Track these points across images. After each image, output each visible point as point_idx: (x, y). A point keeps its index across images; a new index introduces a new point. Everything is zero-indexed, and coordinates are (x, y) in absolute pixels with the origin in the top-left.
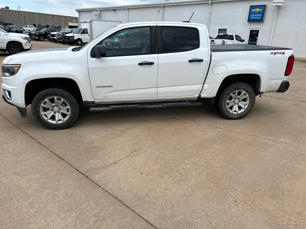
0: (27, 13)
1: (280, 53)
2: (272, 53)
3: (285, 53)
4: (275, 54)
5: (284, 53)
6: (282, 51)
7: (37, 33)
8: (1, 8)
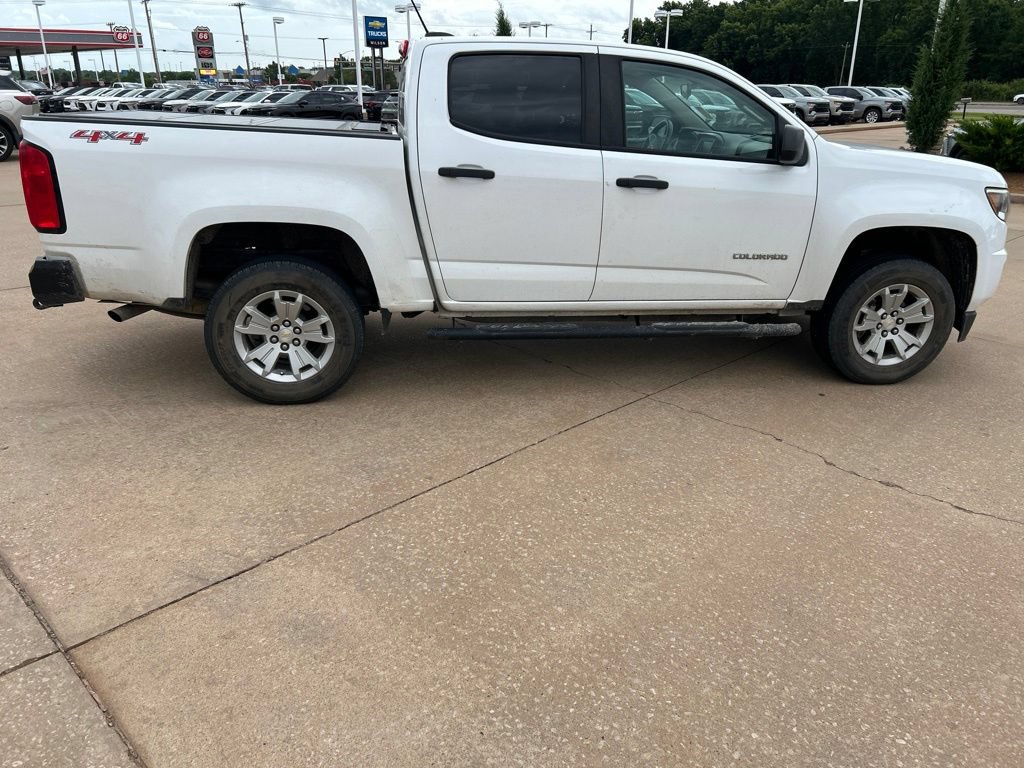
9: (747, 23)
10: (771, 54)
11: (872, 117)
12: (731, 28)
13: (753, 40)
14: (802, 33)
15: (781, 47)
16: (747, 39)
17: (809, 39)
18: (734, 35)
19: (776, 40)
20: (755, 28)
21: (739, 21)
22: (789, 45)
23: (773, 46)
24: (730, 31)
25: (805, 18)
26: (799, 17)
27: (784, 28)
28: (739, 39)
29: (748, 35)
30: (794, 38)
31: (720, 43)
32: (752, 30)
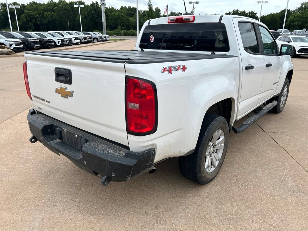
9: (34, 11)
10: (45, 21)
11: (96, 41)
12: (28, 13)
13: (37, 17)
14: (53, 15)
15: (47, 19)
16: (35, 16)
17: (56, 17)
18: (31, 15)
19: (46, 17)
20: (37, 13)
21: (31, 10)
22: (50, 19)
23: (45, 19)
24: (29, 14)
25: (53, 11)
26: (51, 10)
27: (47, 14)
28: (32, 16)
29: (35, 15)
30: (51, 17)
31: (26, 17)
32: (36, 13)
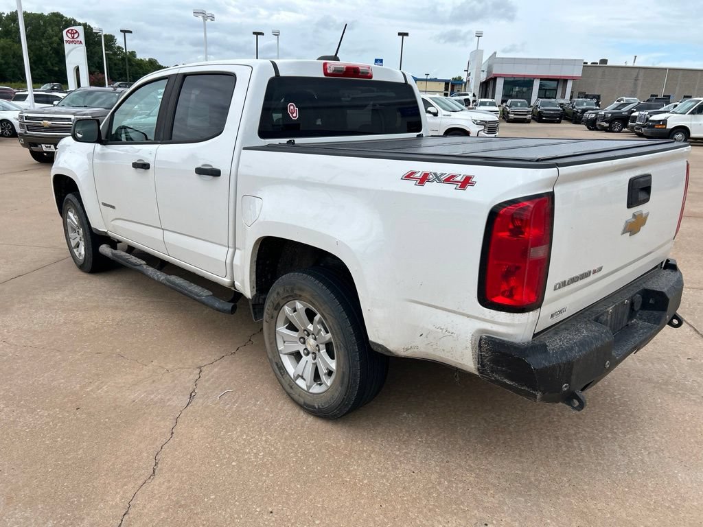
0: (643, 70)
1: (450, 179)
2: (409, 176)
3: (473, 184)
4: (424, 179)
5: (466, 182)
6: (461, 170)
7: (610, 115)
8: (592, 63)
